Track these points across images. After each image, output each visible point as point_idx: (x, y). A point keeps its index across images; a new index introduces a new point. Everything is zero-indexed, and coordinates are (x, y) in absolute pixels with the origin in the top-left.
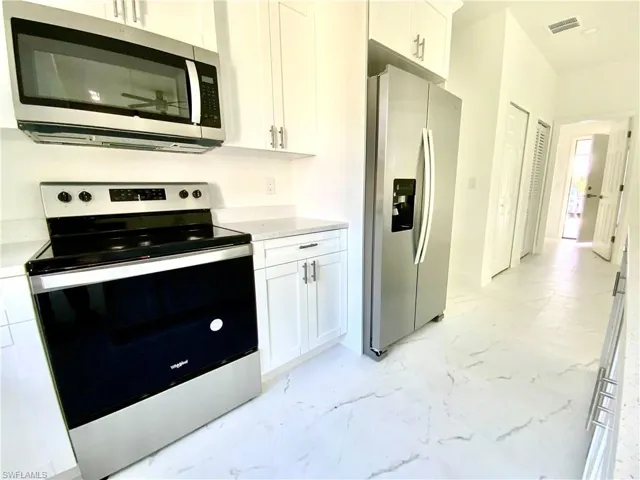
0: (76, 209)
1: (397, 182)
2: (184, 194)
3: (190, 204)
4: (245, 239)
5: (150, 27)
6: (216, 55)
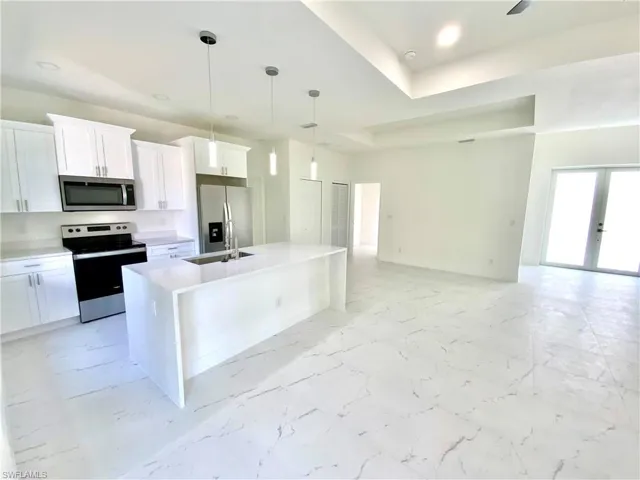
0: (75, 235)
1: (210, 224)
2: (119, 228)
3: (122, 232)
4: (144, 245)
5: (109, 177)
6: (133, 181)
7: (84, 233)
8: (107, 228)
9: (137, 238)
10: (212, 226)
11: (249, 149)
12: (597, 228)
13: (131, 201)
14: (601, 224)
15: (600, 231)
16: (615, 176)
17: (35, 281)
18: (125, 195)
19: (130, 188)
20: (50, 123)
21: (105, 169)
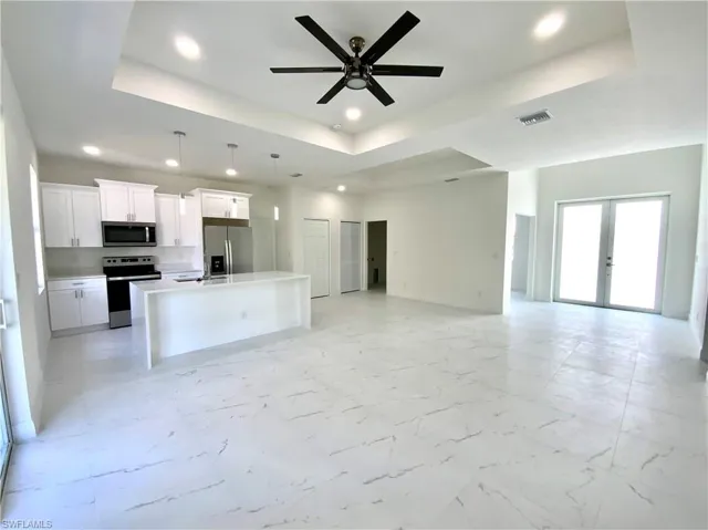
0: (112, 264)
1: (213, 257)
2: (144, 260)
3: (147, 263)
4: (159, 273)
6: (155, 224)
7: (119, 263)
8: (135, 259)
9: (158, 268)
10: (214, 259)
11: (250, 195)
12: (606, 262)
13: (153, 238)
14: (610, 258)
15: (609, 265)
16: (620, 208)
17: (79, 294)
18: (148, 235)
19: (153, 230)
20: (97, 185)
21: (134, 216)
